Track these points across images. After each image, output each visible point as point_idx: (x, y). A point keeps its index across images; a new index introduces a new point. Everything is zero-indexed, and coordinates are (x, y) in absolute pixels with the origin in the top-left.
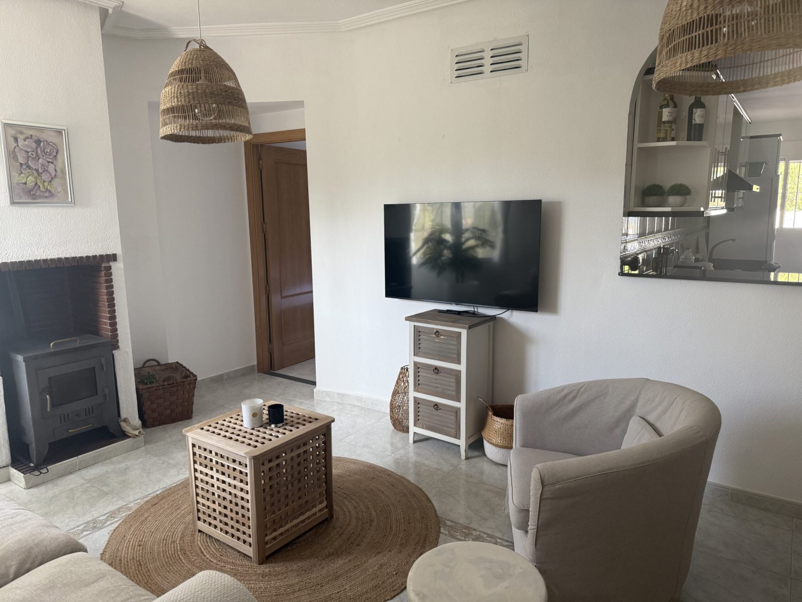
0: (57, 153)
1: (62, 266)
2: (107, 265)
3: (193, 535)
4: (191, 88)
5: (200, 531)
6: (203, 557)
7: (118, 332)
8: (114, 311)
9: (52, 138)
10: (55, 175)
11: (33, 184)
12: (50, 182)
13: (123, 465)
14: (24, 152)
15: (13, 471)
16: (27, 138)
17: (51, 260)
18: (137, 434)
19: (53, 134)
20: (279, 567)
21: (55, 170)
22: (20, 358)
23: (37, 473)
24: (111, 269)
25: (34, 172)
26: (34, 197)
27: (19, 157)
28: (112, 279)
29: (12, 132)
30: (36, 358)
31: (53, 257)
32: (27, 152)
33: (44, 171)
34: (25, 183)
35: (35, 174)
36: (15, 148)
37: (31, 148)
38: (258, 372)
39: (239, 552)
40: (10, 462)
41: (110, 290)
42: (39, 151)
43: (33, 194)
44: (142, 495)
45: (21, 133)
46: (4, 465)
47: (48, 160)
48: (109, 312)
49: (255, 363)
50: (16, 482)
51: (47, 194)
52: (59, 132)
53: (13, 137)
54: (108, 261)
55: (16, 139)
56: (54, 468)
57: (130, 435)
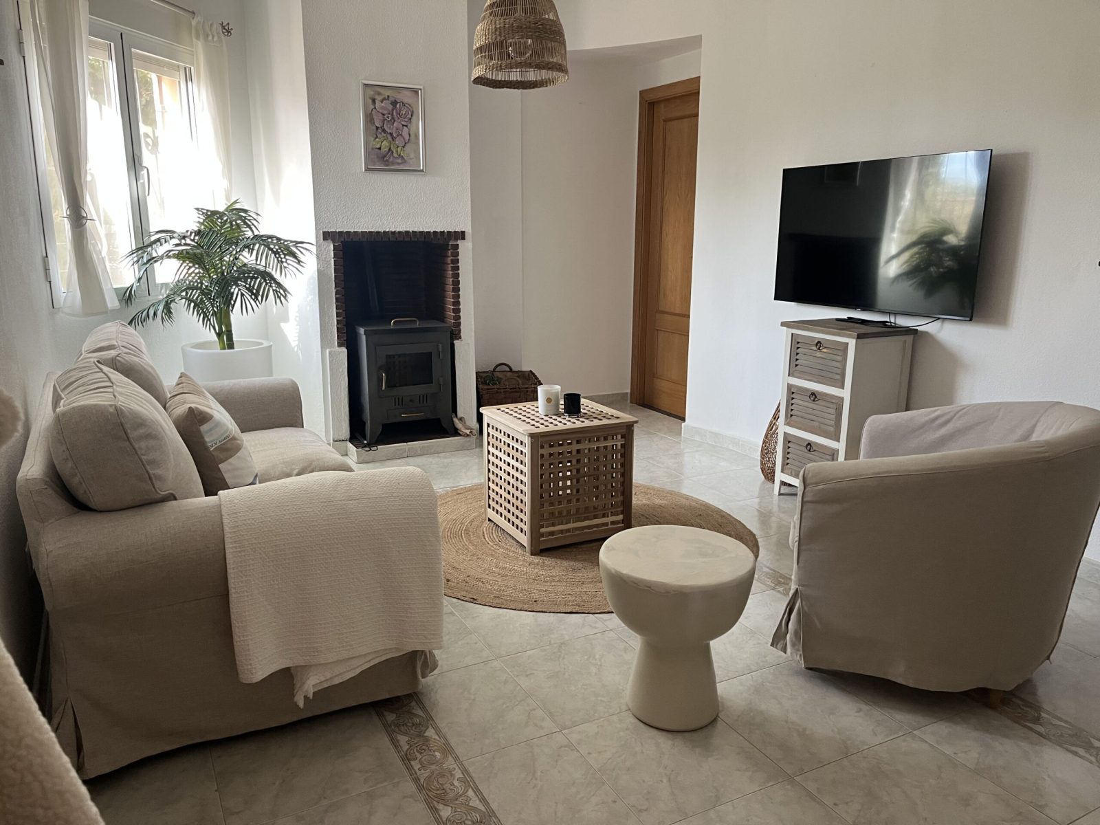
0: (412, 116)
1: (409, 240)
2: (455, 243)
3: (482, 522)
4: (499, 22)
5: (490, 520)
6: (483, 539)
7: (461, 320)
8: (458, 296)
9: (406, 97)
10: (409, 140)
11: (387, 149)
12: (404, 147)
13: (446, 461)
14: (381, 115)
15: (350, 445)
16: (384, 99)
17: (400, 232)
18: (468, 433)
19: (408, 93)
20: (548, 561)
21: (409, 135)
22: (362, 331)
23: (367, 449)
24: (458, 248)
25: (389, 136)
26: (387, 163)
27: (375, 120)
28: (458, 260)
29: (370, 92)
30: (375, 332)
31: (401, 230)
32: (384, 115)
33: (398, 135)
34: (380, 149)
35: (390, 138)
36: (372, 110)
37: (388, 110)
38: (631, 402)
39: (518, 542)
40: (348, 437)
41: (457, 272)
42: (395, 114)
43: (387, 161)
44: (453, 485)
45: (379, 94)
46: (343, 439)
47: (403, 123)
48: (454, 297)
49: (629, 391)
50: (351, 456)
51: (399, 161)
52: (416, 91)
53: (370, 98)
54: (456, 239)
55: (374, 101)
56: (383, 449)
57: (461, 433)
